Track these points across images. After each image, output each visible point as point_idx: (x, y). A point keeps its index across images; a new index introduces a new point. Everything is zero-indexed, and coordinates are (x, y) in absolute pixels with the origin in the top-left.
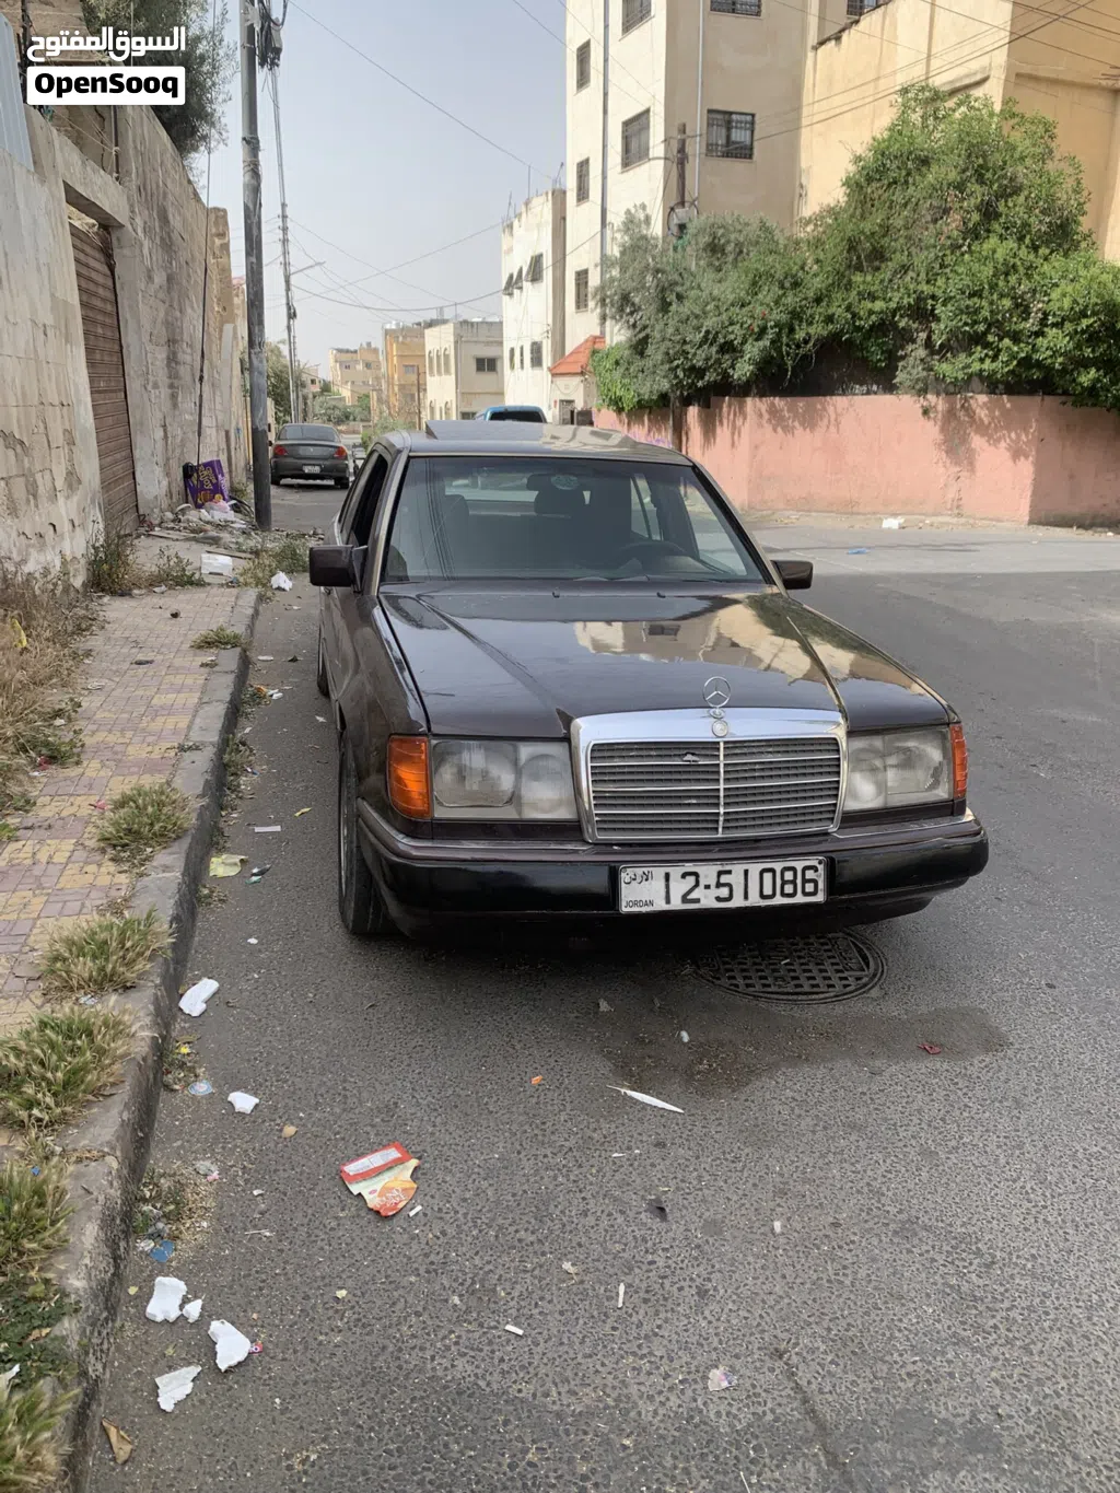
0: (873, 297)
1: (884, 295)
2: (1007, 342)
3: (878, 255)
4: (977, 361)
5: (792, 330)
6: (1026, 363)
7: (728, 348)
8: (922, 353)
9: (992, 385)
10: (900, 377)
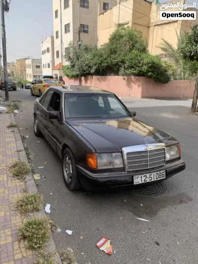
0: (115, 59)
1: (117, 59)
2: (137, 68)
3: (115, 52)
4: (132, 71)
5: (101, 64)
6: (140, 71)
7: (90, 67)
8: (123, 69)
9: (135, 75)
10: (120, 73)
